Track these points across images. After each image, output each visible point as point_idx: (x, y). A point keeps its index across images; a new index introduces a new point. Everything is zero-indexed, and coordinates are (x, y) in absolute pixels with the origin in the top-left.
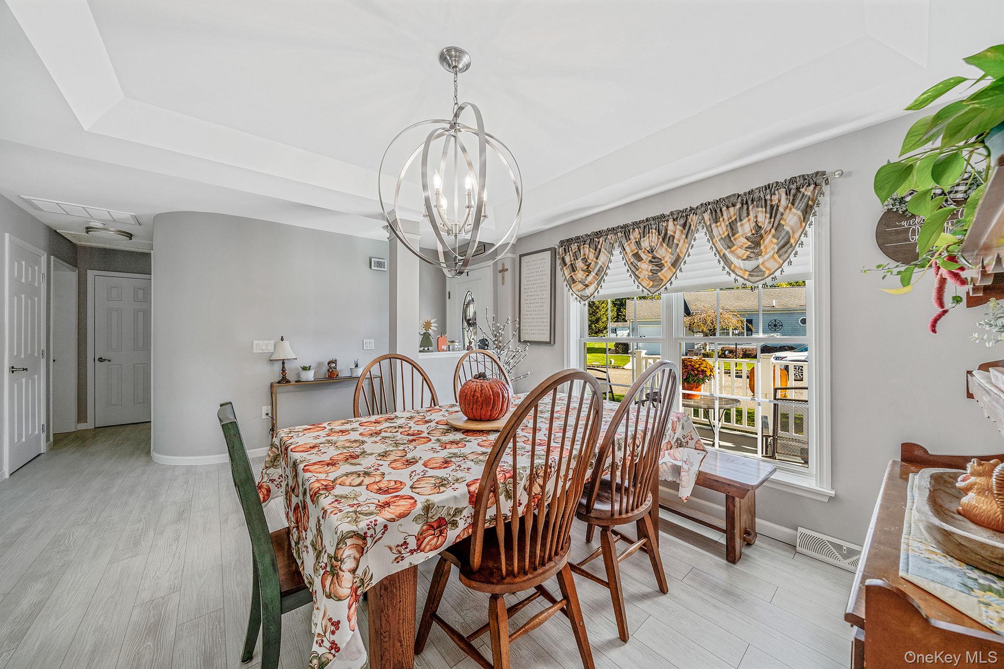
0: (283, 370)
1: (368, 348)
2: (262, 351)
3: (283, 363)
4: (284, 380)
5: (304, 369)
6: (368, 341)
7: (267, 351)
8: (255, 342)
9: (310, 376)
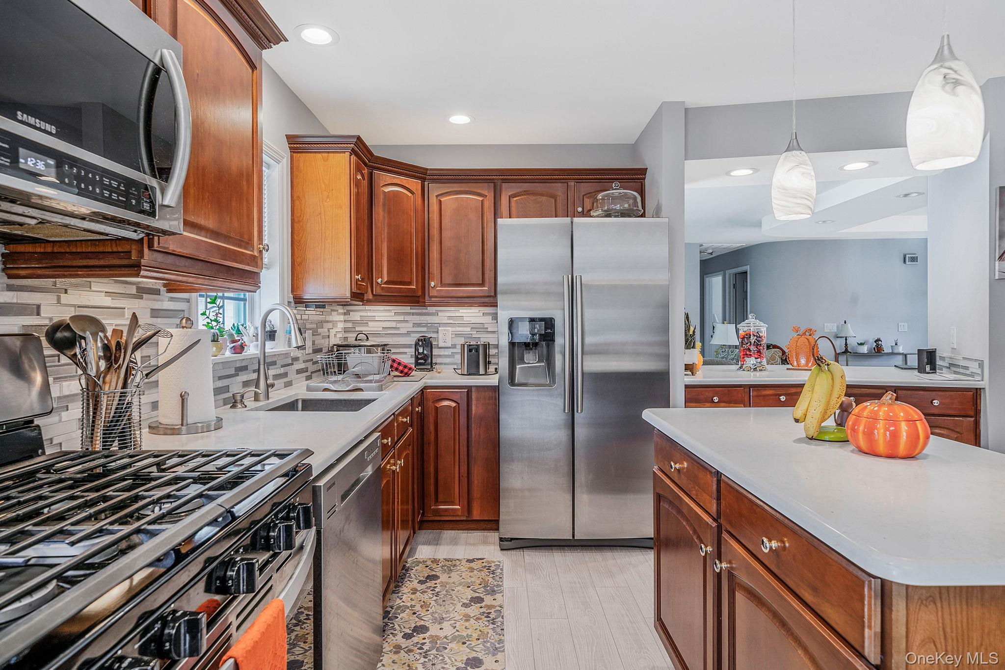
0: (846, 345)
1: (903, 330)
2: (830, 331)
3: (846, 339)
4: (846, 351)
5: (861, 344)
6: (903, 324)
7: (832, 331)
8: (826, 324)
9: (864, 349)
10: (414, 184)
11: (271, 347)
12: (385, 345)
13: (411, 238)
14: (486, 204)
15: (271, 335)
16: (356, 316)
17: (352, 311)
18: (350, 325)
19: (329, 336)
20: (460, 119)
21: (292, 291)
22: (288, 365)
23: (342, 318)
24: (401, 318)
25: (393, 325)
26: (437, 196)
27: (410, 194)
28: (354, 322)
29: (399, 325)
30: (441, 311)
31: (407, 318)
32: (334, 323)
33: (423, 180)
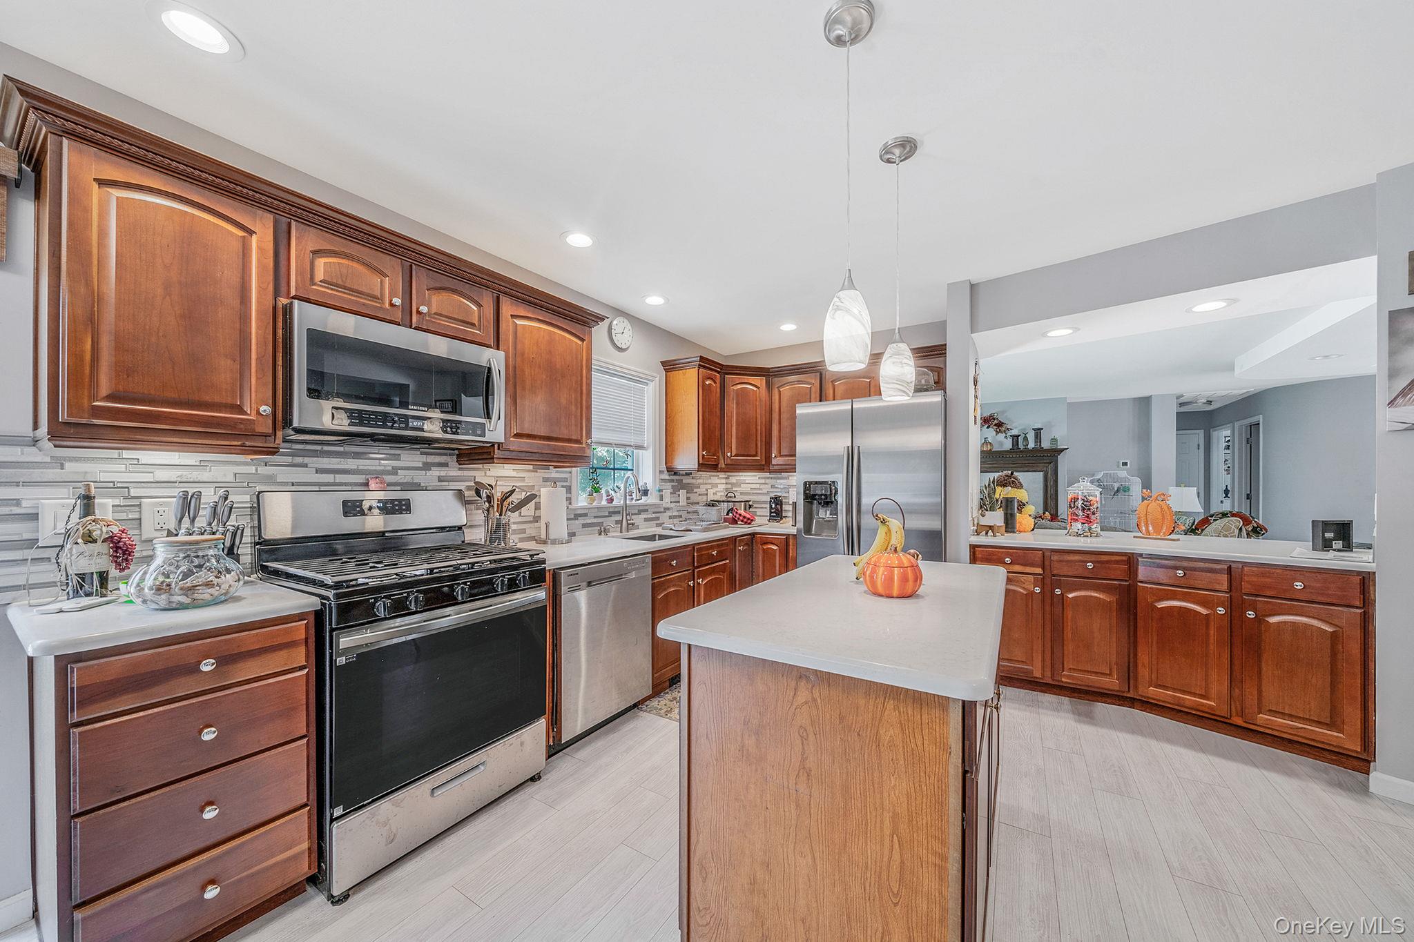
10: (760, 381)
11: (644, 500)
12: (747, 501)
13: (756, 421)
14: (813, 390)
15: (646, 493)
16: (733, 480)
17: (731, 476)
18: (729, 486)
19: (707, 494)
20: (788, 327)
21: (666, 464)
22: (661, 512)
23: (724, 481)
24: (763, 481)
25: (758, 486)
26: (778, 388)
27: (755, 389)
28: (733, 484)
29: (762, 486)
30: (791, 476)
31: (767, 481)
32: (716, 485)
33: (767, 376)
